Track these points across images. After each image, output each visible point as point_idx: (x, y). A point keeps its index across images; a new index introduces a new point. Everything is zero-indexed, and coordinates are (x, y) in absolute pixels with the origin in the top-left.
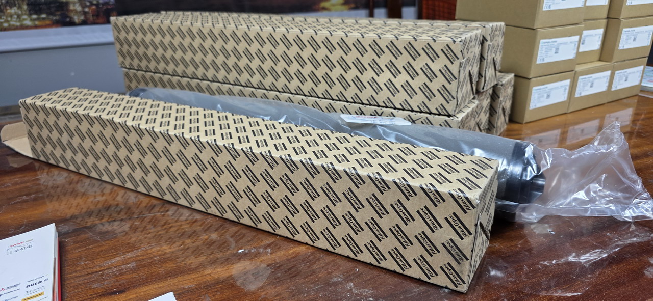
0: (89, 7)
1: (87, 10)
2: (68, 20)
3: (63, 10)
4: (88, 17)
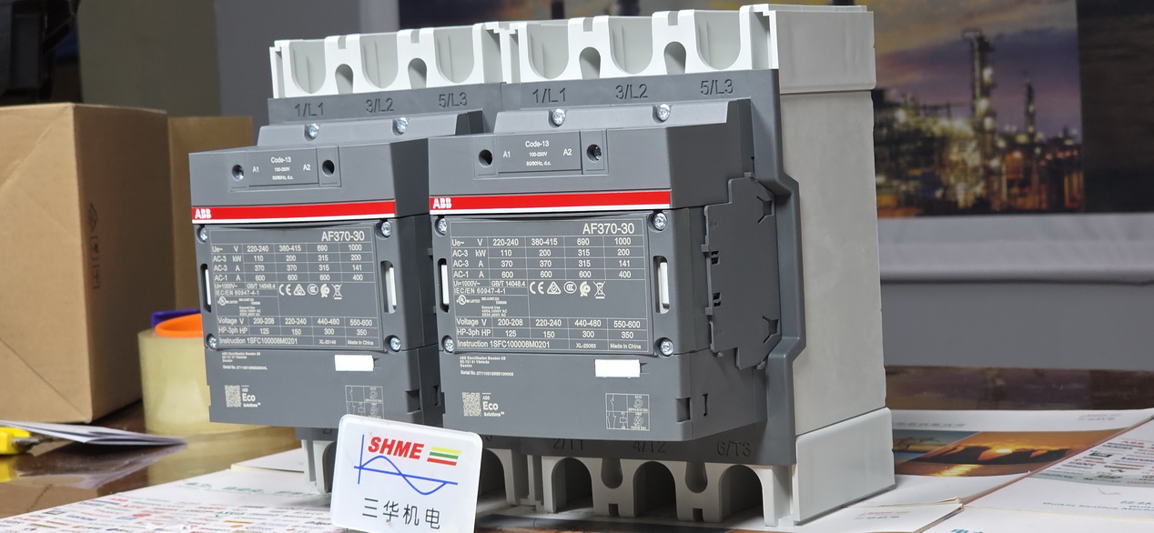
0: (1003, 154)
1: (995, 163)
2: (939, 194)
3: (929, 163)
4: (996, 186)
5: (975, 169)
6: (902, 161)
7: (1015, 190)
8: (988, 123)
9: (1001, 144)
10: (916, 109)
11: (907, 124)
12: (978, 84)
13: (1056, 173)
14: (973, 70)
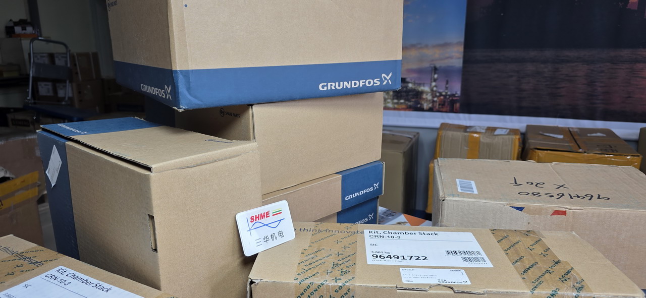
0: (438, 97)
1: (435, 99)
2: (419, 106)
3: (417, 98)
4: (435, 105)
5: (430, 100)
6: (409, 97)
7: (440, 106)
8: (435, 89)
9: (438, 94)
10: (415, 84)
11: (411, 88)
12: (433, 79)
13: (453, 102)
14: (432, 75)
